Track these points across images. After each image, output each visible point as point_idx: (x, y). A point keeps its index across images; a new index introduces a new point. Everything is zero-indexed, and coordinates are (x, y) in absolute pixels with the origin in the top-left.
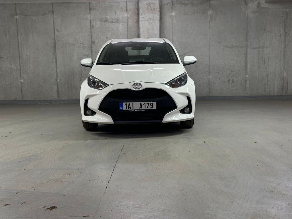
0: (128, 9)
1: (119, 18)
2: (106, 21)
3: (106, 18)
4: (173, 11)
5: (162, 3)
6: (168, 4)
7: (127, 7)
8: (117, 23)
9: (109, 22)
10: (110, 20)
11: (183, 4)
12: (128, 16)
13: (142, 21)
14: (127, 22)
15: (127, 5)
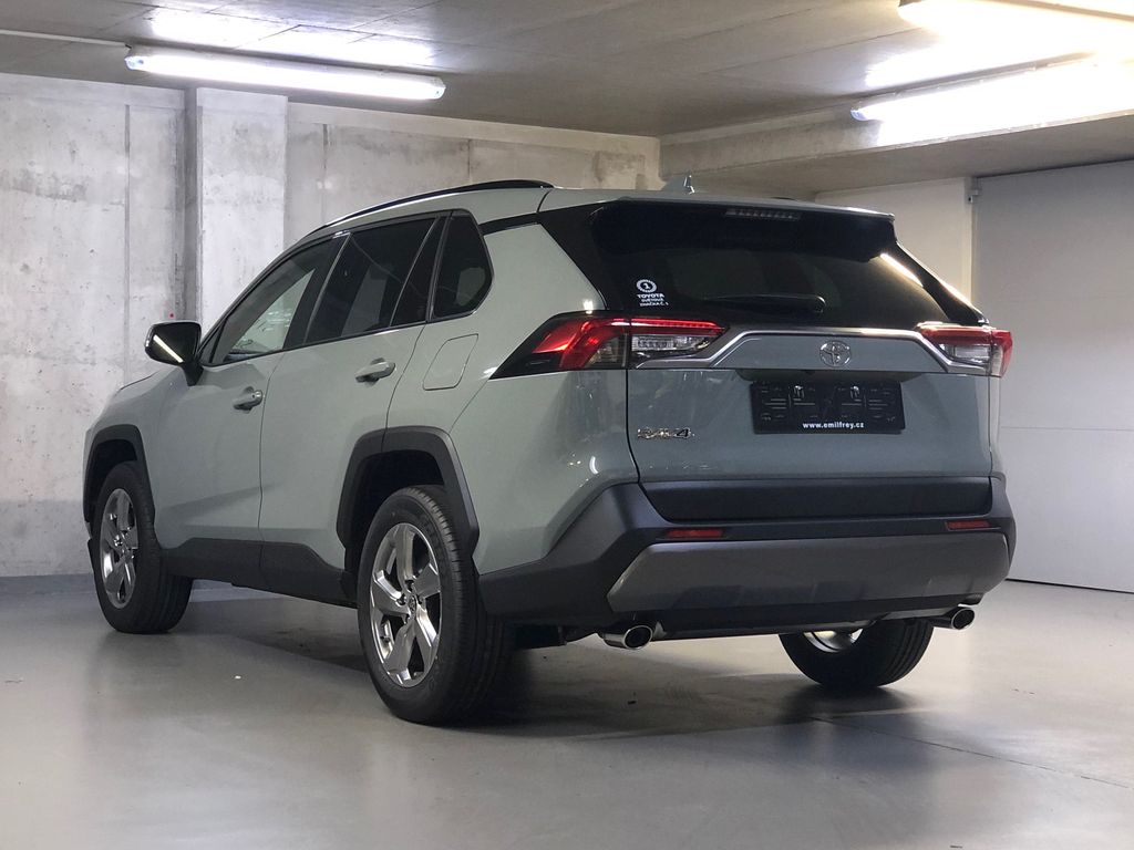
0: (134, 144)
1: (88, 177)
2: (26, 186)
3: (26, 173)
4: (328, 171)
6: (306, 138)
7: (127, 132)
8: (76, 204)
9: (38, 194)
10: (45, 186)
11: (368, 148)
12: (135, 173)
14: (128, 201)
15: (131, 122)
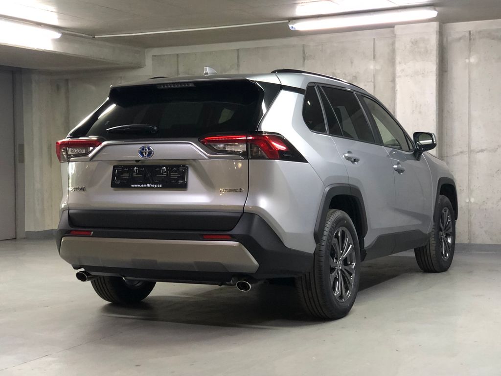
0: (377, 55)
1: (358, 72)
4: (472, 53)
5: (447, 38)
6: (460, 39)
11: (493, 39)
12: (378, 67)
13: (400, 77)
14: (374, 80)
15: (376, 45)
